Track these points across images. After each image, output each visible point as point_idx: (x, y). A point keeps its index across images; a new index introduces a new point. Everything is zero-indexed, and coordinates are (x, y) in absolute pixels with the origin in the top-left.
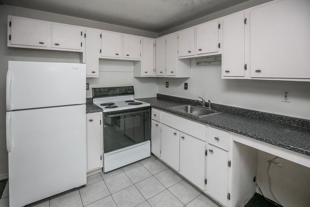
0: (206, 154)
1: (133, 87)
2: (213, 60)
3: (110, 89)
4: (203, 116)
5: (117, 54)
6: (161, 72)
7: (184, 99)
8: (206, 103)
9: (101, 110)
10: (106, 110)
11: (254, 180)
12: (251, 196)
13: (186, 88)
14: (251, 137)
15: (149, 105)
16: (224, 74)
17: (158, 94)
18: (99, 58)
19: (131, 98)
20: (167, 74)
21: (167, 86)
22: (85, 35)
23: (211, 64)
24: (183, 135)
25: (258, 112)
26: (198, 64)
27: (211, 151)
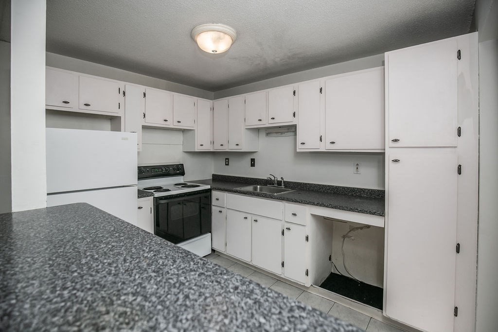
0: (283, 233)
1: (182, 165)
2: (286, 131)
3: (153, 169)
4: (278, 194)
5: (165, 120)
6: (222, 145)
7: (251, 179)
8: (278, 181)
9: (152, 194)
10: (157, 195)
11: (330, 259)
12: (327, 275)
13: (253, 165)
14: (327, 207)
15: (208, 187)
16: (299, 146)
17: (213, 175)
18: (142, 126)
19: (180, 179)
20: (231, 147)
21: (227, 163)
22: (124, 93)
23: (283, 135)
24: (255, 218)
25: (332, 186)
26: (267, 134)
27: (289, 229)
